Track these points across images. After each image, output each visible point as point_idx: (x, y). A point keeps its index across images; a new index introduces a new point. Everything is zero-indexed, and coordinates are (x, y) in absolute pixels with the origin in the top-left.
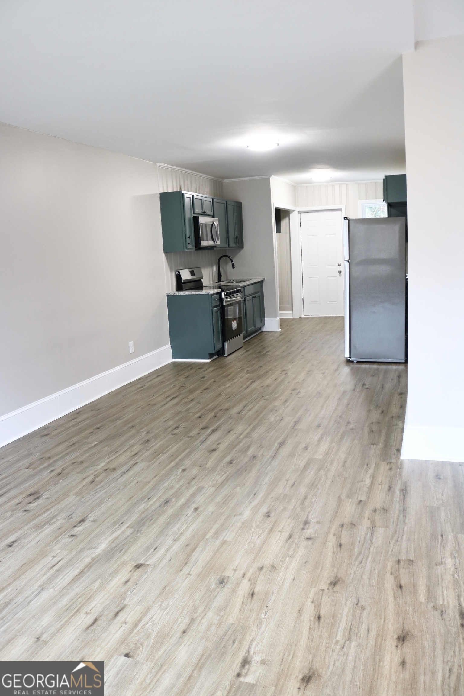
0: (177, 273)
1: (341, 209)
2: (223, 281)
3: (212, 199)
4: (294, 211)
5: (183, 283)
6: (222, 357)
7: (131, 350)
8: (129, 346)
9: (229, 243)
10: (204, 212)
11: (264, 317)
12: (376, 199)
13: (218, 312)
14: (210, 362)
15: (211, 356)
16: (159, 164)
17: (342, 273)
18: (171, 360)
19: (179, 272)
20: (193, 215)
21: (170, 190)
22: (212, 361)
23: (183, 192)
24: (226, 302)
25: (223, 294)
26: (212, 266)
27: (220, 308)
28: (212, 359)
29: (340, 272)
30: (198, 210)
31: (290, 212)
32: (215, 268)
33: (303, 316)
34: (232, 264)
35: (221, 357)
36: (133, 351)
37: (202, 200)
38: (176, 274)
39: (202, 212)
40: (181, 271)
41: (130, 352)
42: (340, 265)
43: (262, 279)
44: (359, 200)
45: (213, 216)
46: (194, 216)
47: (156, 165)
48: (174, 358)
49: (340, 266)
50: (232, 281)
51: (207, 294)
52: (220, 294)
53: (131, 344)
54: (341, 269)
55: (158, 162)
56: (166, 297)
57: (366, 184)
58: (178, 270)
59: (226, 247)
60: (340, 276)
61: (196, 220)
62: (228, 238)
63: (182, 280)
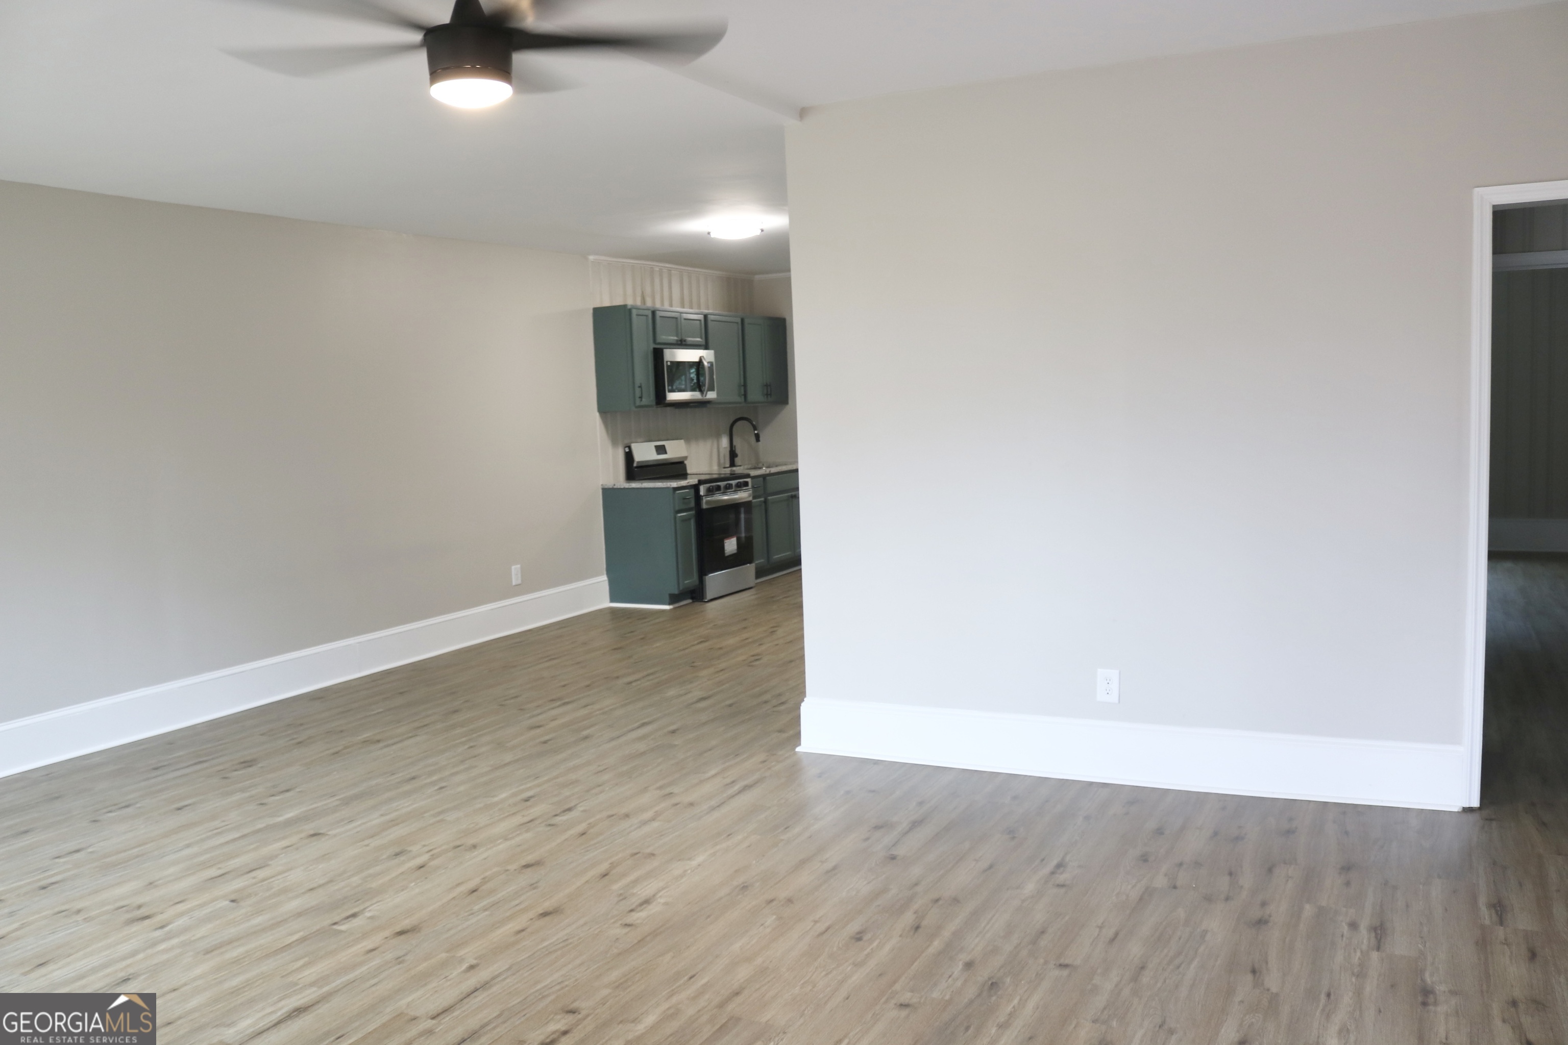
0: (627, 450)
2: (740, 466)
3: (702, 316)
5: (637, 467)
6: (700, 603)
7: (516, 580)
8: (511, 573)
9: (745, 395)
10: (681, 341)
13: (689, 519)
14: (671, 610)
15: (674, 599)
16: (591, 258)
18: (605, 603)
19: (629, 447)
20: (653, 346)
22: (675, 608)
24: (707, 502)
25: (702, 488)
26: (718, 436)
27: (696, 513)
28: (677, 605)
30: (663, 337)
32: (725, 442)
34: (755, 434)
35: (696, 603)
36: (519, 582)
37: (676, 318)
38: (625, 451)
39: (677, 341)
40: (633, 446)
41: (512, 582)
45: (706, 347)
46: (651, 348)
47: (587, 259)
48: (612, 601)
52: (694, 488)
53: (515, 569)
55: (592, 254)
56: (601, 491)
58: (629, 444)
59: (740, 403)
61: (658, 354)
62: (745, 385)
63: (634, 461)
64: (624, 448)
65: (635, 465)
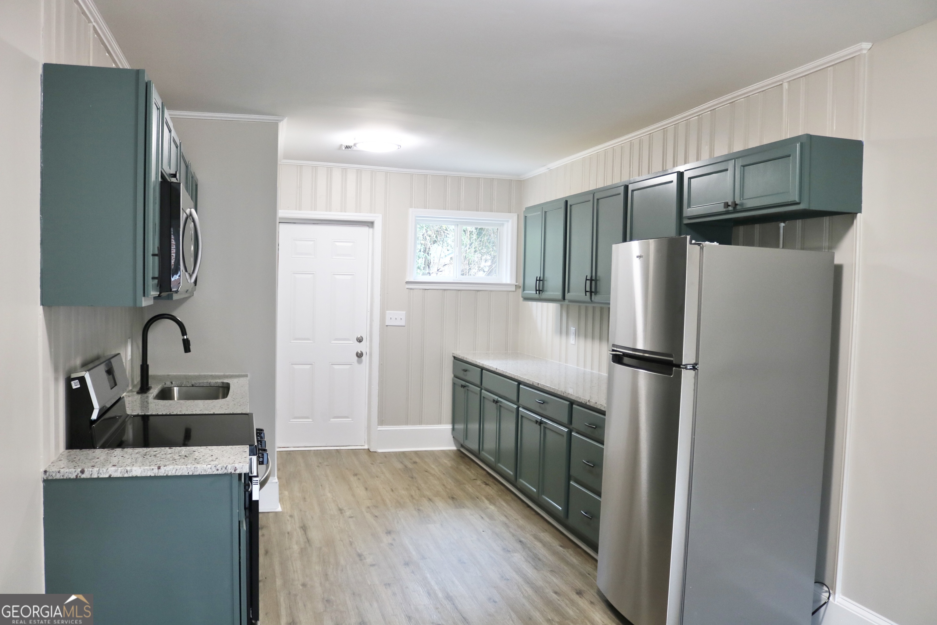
0: (75, 385)
1: (373, 223)
5: (97, 420)
12: (445, 209)
17: (364, 357)
20: (161, 177)
29: (360, 355)
34: (184, 340)
37: (170, 133)
38: (69, 386)
40: (87, 376)
42: (360, 340)
44: (411, 207)
46: (162, 182)
49: (360, 342)
54: (362, 347)
56: (42, 486)
57: (426, 176)
60: (360, 362)
61: (167, 196)
63: (92, 409)
64: (69, 380)
65: (94, 416)
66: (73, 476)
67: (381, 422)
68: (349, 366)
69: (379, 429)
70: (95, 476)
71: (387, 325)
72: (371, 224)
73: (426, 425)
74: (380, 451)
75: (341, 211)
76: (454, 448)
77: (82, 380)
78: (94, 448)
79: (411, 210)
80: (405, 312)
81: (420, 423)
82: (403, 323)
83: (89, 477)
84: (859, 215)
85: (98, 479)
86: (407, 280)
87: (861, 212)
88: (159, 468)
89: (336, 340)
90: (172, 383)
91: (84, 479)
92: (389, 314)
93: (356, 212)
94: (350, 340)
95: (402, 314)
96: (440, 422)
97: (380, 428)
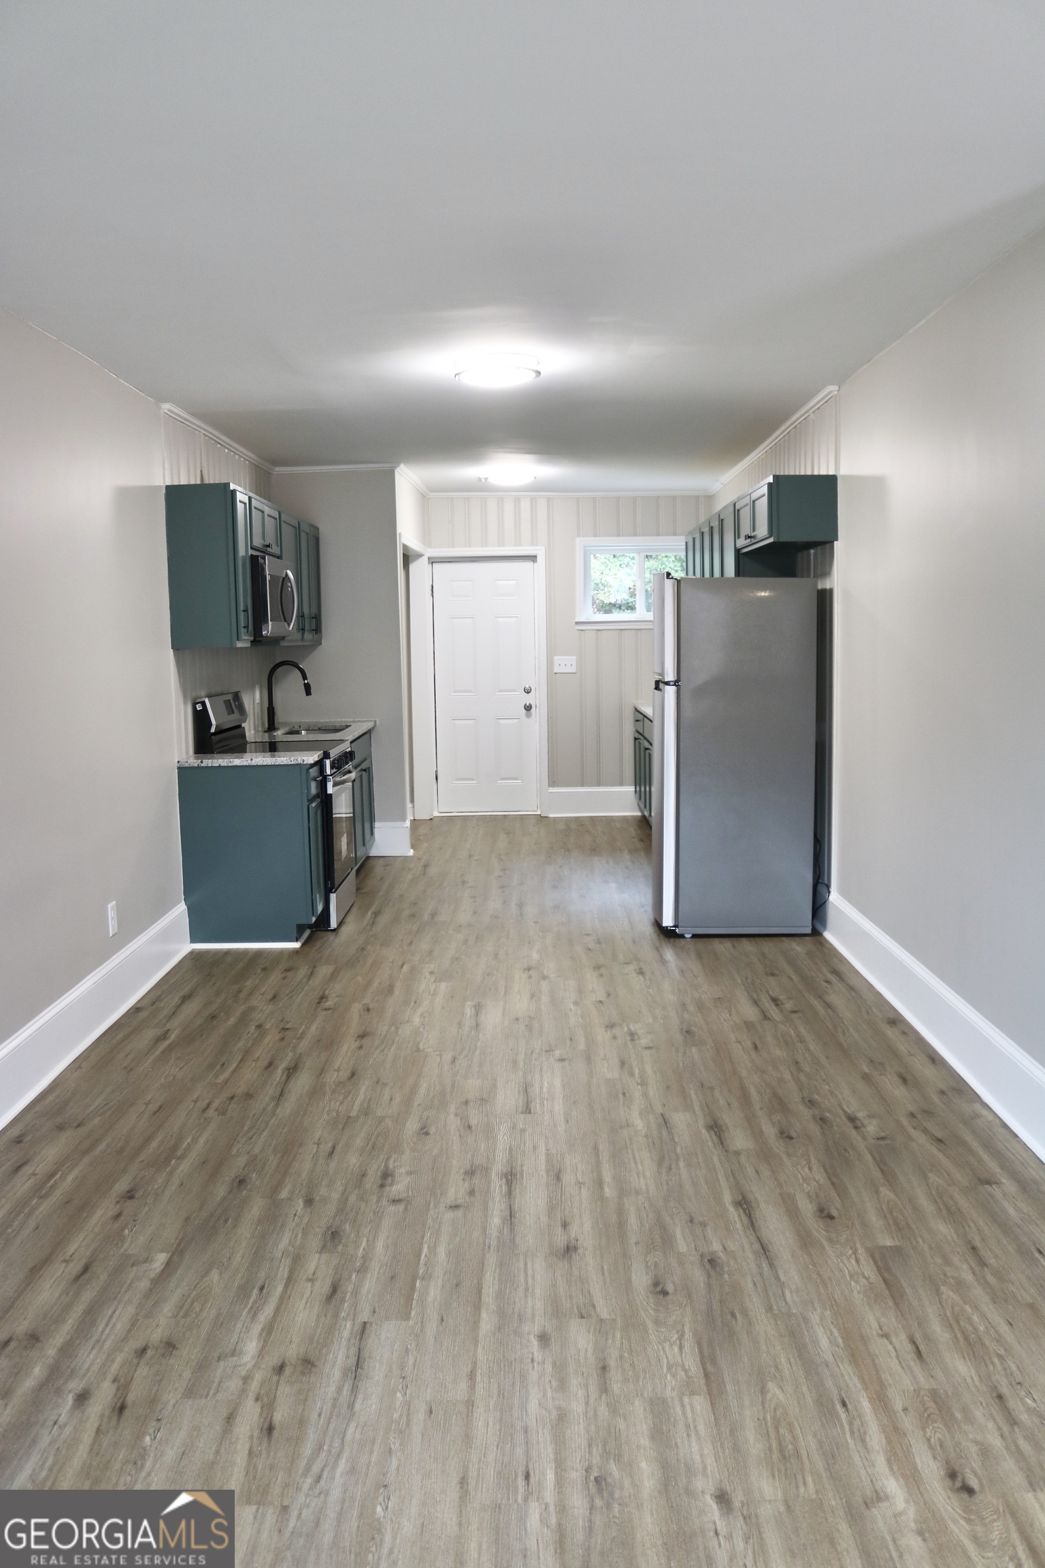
0: (199, 707)
1: (536, 557)
2: (279, 729)
3: (278, 513)
4: (420, 556)
5: (217, 733)
6: (324, 933)
7: (113, 927)
8: (108, 915)
9: (303, 630)
10: (268, 546)
11: (372, 820)
12: (618, 535)
13: (317, 813)
14: (299, 947)
15: (300, 931)
16: (166, 406)
17: (533, 710)
18: (188, 947)
20: (251, 552)
21: (184, 482)
22: (302, 945)
23: (232, 487)
24: (335, 784)
25: (328, 762)
26: (260, 686)
27: (322, 801)
28: (304, 940)
29: (528, 708)
30: (259, 540)
31: (410, 559)
32: (258, 695)
33: (436, 814)
34: (305, 684)
35: (320, 933)
36: (117, 929)
37: (263, 513)
38: (194, 708)
39: (265, 547)
40: (207, 702)
41: (110, 930)
42: (528, 691)
43: (370, 725)
44: (579, 536)
45: (281, 558)
46: (251, 555)
47: (160, 408)
48: (194, 940)
49: (528, 693)
50: (297, 728)
51: (297, 765)
52: (320, 764)
53: (111, 908)
54: (529, 699)
55: (166, 401)
56: (177, 772)
57: (594, 499)
58: (201, 698)
59: (298, 641)
60: (529, 716)
62: (303, 616)
63: (211, 724)
64: (194, 705)
65: (213, 730)
66: (196, 765)
67: (553, 783)
68: (517, 720)
69: (550, 791)
70: (210, 765)
71: (555, 672)
72: (533, 558)
73: (605, 786)
74: (551, 816)
75: (499, 546)
76: (639, 814)
77: (203, 704)
78: (214, 753)
79: (578, 540)
80: (575, 657)
81: (599, 784)
82: (573, 670)
83: (206, 765)
84: (835, 542)
85: (212, 767)
86: (576, 621)
87: (837, 540)
88: (252, 760)
89: (500, 691)
90: (300, 726)
91: (203, 767)
92: (557, 659)
93: (516, 546)
94: (517, 691)
95: (573, 659)
96: (621, 784)
97: (552, 790)
